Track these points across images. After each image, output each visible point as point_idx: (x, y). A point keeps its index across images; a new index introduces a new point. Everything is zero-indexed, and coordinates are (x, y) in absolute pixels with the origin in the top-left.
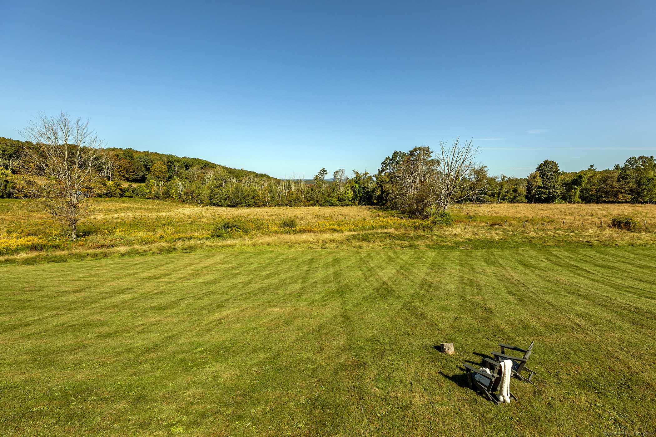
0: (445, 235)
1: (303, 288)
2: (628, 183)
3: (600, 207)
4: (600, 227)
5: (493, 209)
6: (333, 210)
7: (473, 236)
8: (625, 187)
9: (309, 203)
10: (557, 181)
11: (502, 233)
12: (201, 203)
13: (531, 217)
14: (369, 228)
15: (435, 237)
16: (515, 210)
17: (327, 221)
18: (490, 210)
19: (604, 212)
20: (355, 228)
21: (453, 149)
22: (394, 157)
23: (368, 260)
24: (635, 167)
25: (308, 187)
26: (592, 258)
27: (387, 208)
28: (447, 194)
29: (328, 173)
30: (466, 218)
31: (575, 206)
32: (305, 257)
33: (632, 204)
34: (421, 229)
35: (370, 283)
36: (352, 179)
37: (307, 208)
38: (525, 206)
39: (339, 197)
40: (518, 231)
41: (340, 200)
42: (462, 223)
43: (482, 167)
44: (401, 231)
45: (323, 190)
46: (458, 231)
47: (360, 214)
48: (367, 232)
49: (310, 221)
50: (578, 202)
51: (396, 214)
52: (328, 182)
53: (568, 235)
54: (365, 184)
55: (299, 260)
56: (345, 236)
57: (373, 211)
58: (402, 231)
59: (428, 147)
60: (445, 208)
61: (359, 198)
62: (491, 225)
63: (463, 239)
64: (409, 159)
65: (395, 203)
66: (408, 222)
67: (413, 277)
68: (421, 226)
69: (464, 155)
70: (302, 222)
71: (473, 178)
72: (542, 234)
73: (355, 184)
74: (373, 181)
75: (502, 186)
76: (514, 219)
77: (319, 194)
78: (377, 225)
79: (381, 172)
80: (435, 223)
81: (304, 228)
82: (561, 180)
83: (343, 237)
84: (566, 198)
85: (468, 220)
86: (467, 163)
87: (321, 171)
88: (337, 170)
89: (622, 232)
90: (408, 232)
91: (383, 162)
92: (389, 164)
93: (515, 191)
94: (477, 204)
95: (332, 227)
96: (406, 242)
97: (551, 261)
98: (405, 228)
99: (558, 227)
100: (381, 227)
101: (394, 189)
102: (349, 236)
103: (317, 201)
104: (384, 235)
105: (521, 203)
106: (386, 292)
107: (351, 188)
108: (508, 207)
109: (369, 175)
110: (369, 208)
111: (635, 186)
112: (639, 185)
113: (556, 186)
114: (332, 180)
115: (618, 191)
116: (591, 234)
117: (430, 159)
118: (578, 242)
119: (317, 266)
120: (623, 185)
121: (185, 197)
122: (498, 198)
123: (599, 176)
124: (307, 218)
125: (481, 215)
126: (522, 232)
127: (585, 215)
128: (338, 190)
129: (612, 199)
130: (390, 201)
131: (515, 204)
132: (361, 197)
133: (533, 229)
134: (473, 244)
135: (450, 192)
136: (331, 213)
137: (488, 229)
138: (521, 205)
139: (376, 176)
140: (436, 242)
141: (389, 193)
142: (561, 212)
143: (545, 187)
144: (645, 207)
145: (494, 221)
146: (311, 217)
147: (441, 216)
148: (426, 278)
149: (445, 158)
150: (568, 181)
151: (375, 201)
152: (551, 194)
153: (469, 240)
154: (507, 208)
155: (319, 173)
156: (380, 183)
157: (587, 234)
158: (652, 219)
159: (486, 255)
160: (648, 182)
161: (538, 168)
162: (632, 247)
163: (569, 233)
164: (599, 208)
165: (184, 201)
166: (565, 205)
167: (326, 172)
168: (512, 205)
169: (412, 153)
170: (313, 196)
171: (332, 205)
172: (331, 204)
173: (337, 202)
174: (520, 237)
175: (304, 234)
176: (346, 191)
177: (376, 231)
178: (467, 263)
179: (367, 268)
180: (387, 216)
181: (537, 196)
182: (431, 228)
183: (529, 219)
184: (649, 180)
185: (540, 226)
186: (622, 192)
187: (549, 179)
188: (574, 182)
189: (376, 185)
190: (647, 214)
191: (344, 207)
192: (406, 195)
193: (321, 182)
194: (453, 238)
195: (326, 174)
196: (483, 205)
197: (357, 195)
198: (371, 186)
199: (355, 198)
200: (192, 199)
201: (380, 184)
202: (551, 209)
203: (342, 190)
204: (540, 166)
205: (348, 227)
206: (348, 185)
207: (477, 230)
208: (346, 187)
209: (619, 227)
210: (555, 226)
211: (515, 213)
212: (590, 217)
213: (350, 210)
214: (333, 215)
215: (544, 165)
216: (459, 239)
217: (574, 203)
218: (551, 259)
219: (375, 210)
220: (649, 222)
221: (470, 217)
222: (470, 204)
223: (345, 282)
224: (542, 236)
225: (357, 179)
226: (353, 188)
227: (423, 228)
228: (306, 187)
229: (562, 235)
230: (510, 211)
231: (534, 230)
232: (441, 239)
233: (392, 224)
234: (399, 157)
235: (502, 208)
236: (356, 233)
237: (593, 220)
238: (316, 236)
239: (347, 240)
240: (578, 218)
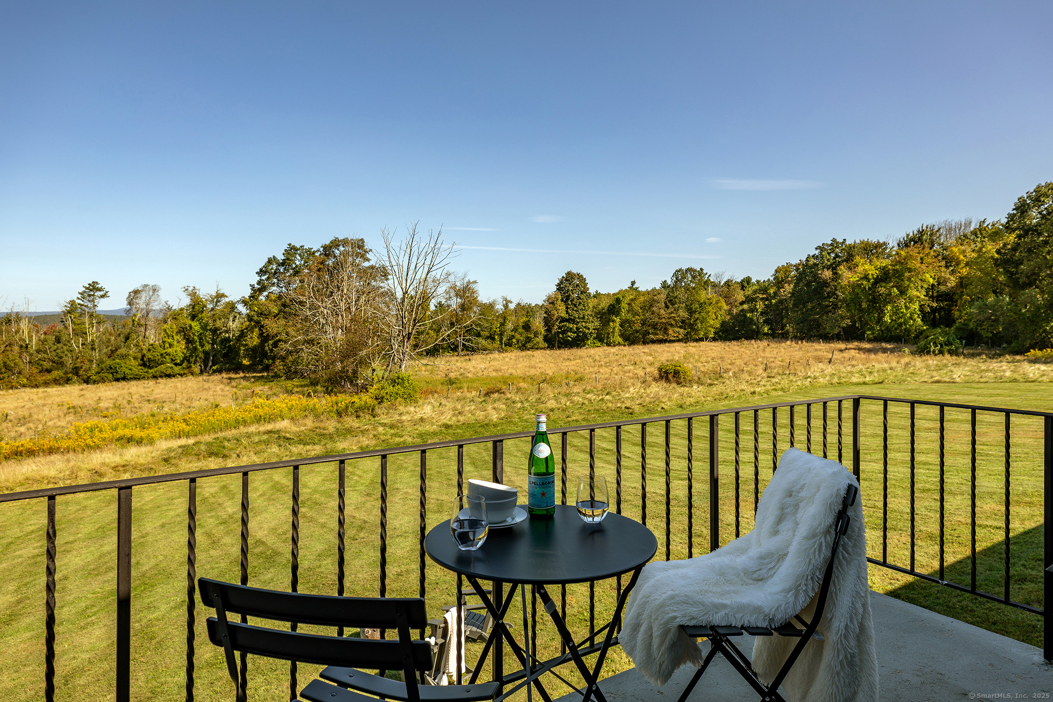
0: (401, 422)
1: (19, 602)
2: (678, 310)
3: (646, 351)
4: (644, 382)
5: (492, 363)
6: (126, 391)
7: (454, 418)
8: (674, 317)
9: (49, 377)
10: (587, 308)
11: (504, 407)
13: (551, 374)
14: (227, 426)
15: (381, 429)
16: (527, 364)
17: (104, 420)
18: (488, 365)
19: (651, 358)
20: (187, 429)
21: (408, 246)
22: (288, 259)
23: (220, 501)
24: (683, 284)
25: (45, 333)
26: (631, 433)
27: (277, 376)
28: (404, 337)
29: (109, 294)
30: (442, 384)
31: (613, 350)
32: (32, 522)
33: (686, 342)
34: (352, 414)
35: (221, 550)
36: (182, 309)
37: (41, 390)
38: (544, 355)
39: (143, 356)
40: (529, 401)
41: (146, 363)
42: (436, 395)
43: (469, 283)
44: (305, 425)
45: (93, 341)
46: (426, 410)
47: (204, 395)
48: (221, 435)
49: (50, 423)
50: (619, 344)
51: (297, 387)
52: (112, 318)
53: (602, 400)
54: (218, 322)
55: (8, 533)
56: (159, 453)
57: (240, 384)
58: (310, 423)
59: (362, 240)
60: (400, 367)
61: (202, 355)
62: (487, 394)
63: (435, 427)
64: (322, 263)
65: (296, 362)
66: (324, 402)
67: (328, 517)
68: (350, 409)
69: (429, 258)
70: (22, 429)
71: (455, 303)
72: (566, 402)
73: (190, 322)
74: (240, 313)
75: (505, 320)
76: (524, 379)
77: (80, 352)
78: (247, 416)
79: (257, 291)
80: (380, 399)
81: (29, 445)
82: (594, 307)
83: (153, 455)
84: (603, 339)
85: (445, 388)
86: (436, 274)
87: (87, 288)
88: (137, 286)
89: (671, 387)
90: (322, 425)
91: (261, 270)
92: (275, 273)
93: (527, 327)
94: (465, 355)
95: (121, 432)
96: (317, 447)
97: (575, 446)
98: (317, 417)
99: (588, 388)
100: (259, 420)
101: (289, 330)
102: (170, 450)
103: (76, 371)
104: (265, 437)
105: (537, 349)
106: (261, 560)
107: (178, 333)
108: (517, 358)
109: (227, 300)
110: (230, 379)
111: (686, 315)
112: (691, 313)
113: (586, 317)
114: (124, 314)
115: (667, 323)
116: (633, 394)
117: (366, 264)
118: (615, 410)
119: (71, 538)
120: (672, 313)
122: (501, 341)
123: (642, 299)
124: (41, 417)
125: (470, 375)
126: (536, 402)
127: (626, 364)
128: (141, 338)
129: (662, 336)
130: (283, 359)
131: (529, 352)
132: (206, 353)
133: (553, 395)
134: (454, 434)
135: (409, 333)
136: (120, 399)
137: (482, 402)
138: (537, 353)
139: (245, 302)
140: (383, 438)
141: (279, 341)
142: (595, 361)
143: (571, 319)
144: (700, 347)
145: (492, 386)
146: (54, 413)
147: (394, 382)
148: (354, 514)
149: (394, 263)
150: (603, 309)
151: (246, 362)
152: (581, 332)
153: (447, 426)
154: (515, 360)
155: (80, 294)
156: (255, 318)
157: (627, 395)
158: (706, 364)
159: (474, 451)
160: (700, 307)
161: (558, 285)
162: (680, 409)
163: (604, 396)
164: (644, 352)
166: (601, 349)
168: (524, 353)
169: (328, 250)
170: (61, 358)
171: (124, 379)
172: (119, 376)
173: (138, 370)
174: (533, 412)
175: (30, 461)
176: (166, 339)
177: (245, 430)
178: (439, 472)
179: (218, 517)
180: (275, 394)
181: (561, 336)
182: (372, 411)
183: (548, 377)
184: (701, 305)
185: (564, 389)
186: (671, 325)
187: (575, 306)
188: (611, 309)
189: (248, 323)
190: (700, 356)
191: (160, 380)
192: (319, 343)
193: (87, 319)
194: (415, 427)
195: (102, 296)
196: (474, 357)
197: (195, 349)
198: (234, 326)
199: (191, 356)
201: (255, 321)
202: (581, 358)
203: (153, 337)
204: (561, 282)
205: (166, 429)
206: (171, 325)
207: (462, 406)
208: (165, 331)
209: (668, 380)
210: (584, 387)
211: (527, 369)
212: (632, 367)
213: (176, 387)
214: (125, 402)
215: (566, 280)
216: (428, 428)
217: (614, 346)
218: (576, 444)
219: (244, 383)
220: (702, 370)
221: (451, 382)
222: (453, 356)
223: (153, 562)
224: (565, 405)
225: (196, 309)
226: (184, 332)
227: (356, 411)
228: (38, 332)
229: (594, 400)
230: (519, 366)
231: (555, 396)
232: (392, 431)
233: (285, 411)
234: (299, 258)
235: (507, 360)
236: (191, 441)
237: (636, 371)
238: (68, 461)
239: (166, 460)
240: (615, 369)
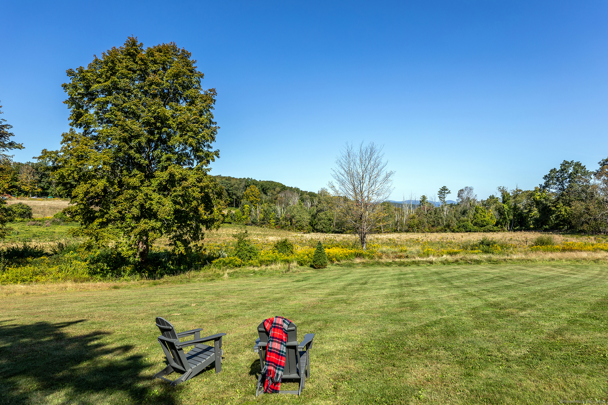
12: (301, 229)
22: (563, 169)
37: (435, 234)
39: (472, 221)
41: (475, 225)
61: (508, 221)
73: (503, 204)
79: (543, 187)
91: (546, 176)
92: (556, 177)
121: (284, 222)
151: (532, 226)
155: (439, 192)
165: (282, 228)
167: (447, 191)
173: (476, 228)
195: (448, 193)
200: (291, 224)
225: (505, 198)
226: (499, 209)
234: (571, 168)
